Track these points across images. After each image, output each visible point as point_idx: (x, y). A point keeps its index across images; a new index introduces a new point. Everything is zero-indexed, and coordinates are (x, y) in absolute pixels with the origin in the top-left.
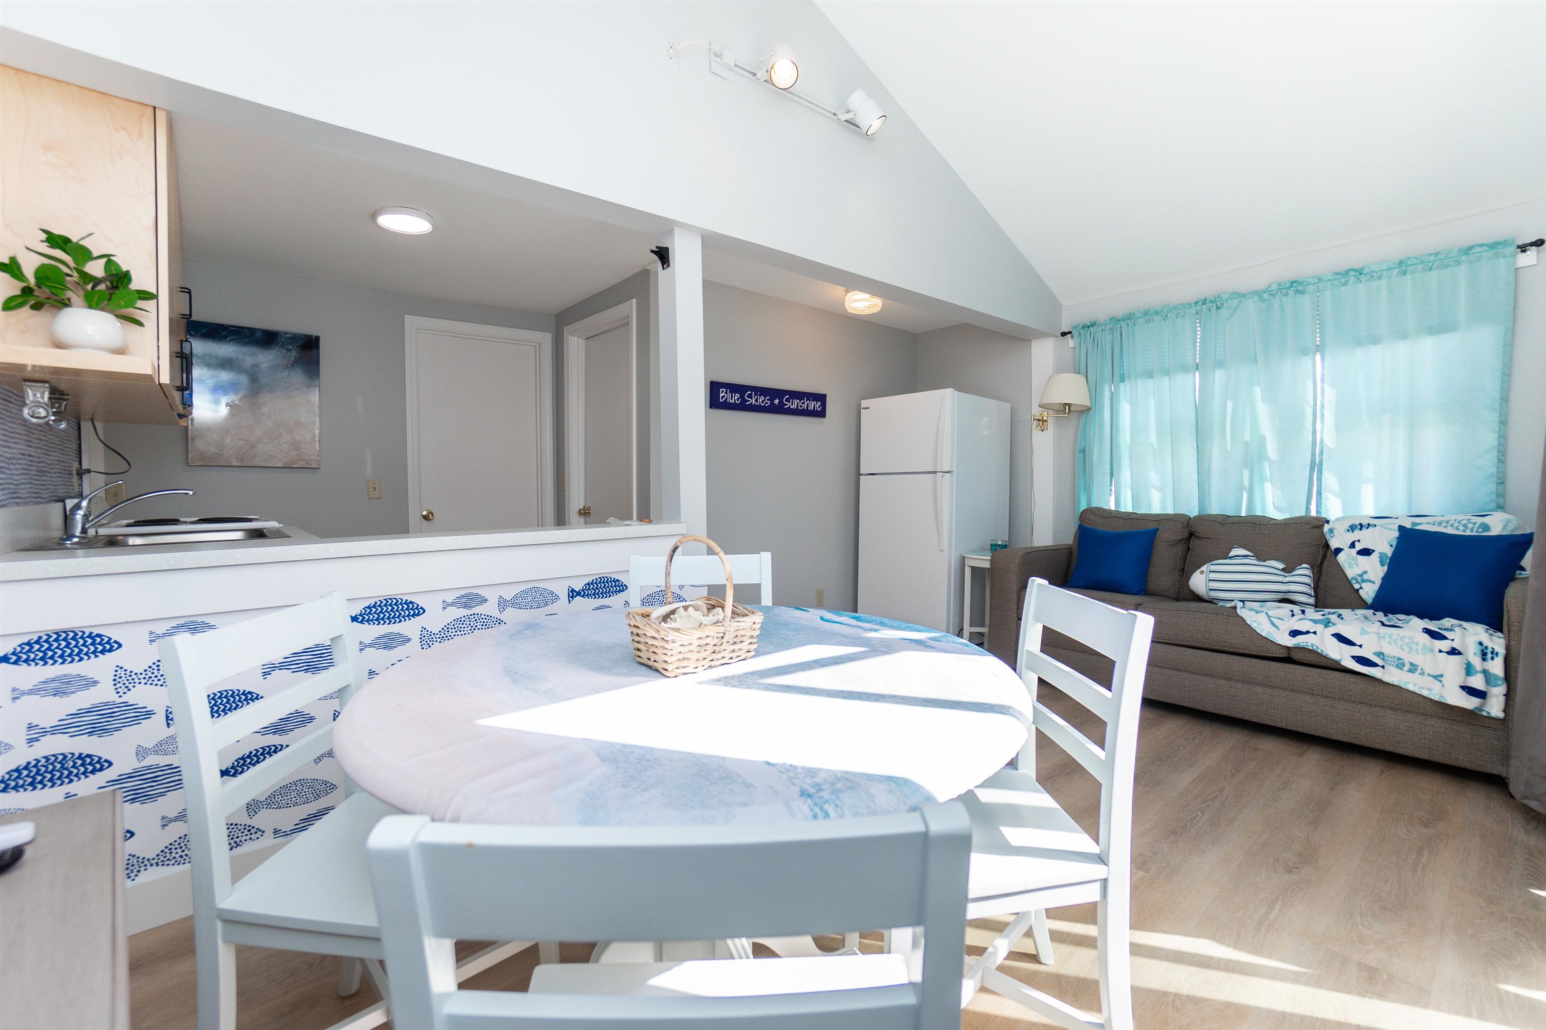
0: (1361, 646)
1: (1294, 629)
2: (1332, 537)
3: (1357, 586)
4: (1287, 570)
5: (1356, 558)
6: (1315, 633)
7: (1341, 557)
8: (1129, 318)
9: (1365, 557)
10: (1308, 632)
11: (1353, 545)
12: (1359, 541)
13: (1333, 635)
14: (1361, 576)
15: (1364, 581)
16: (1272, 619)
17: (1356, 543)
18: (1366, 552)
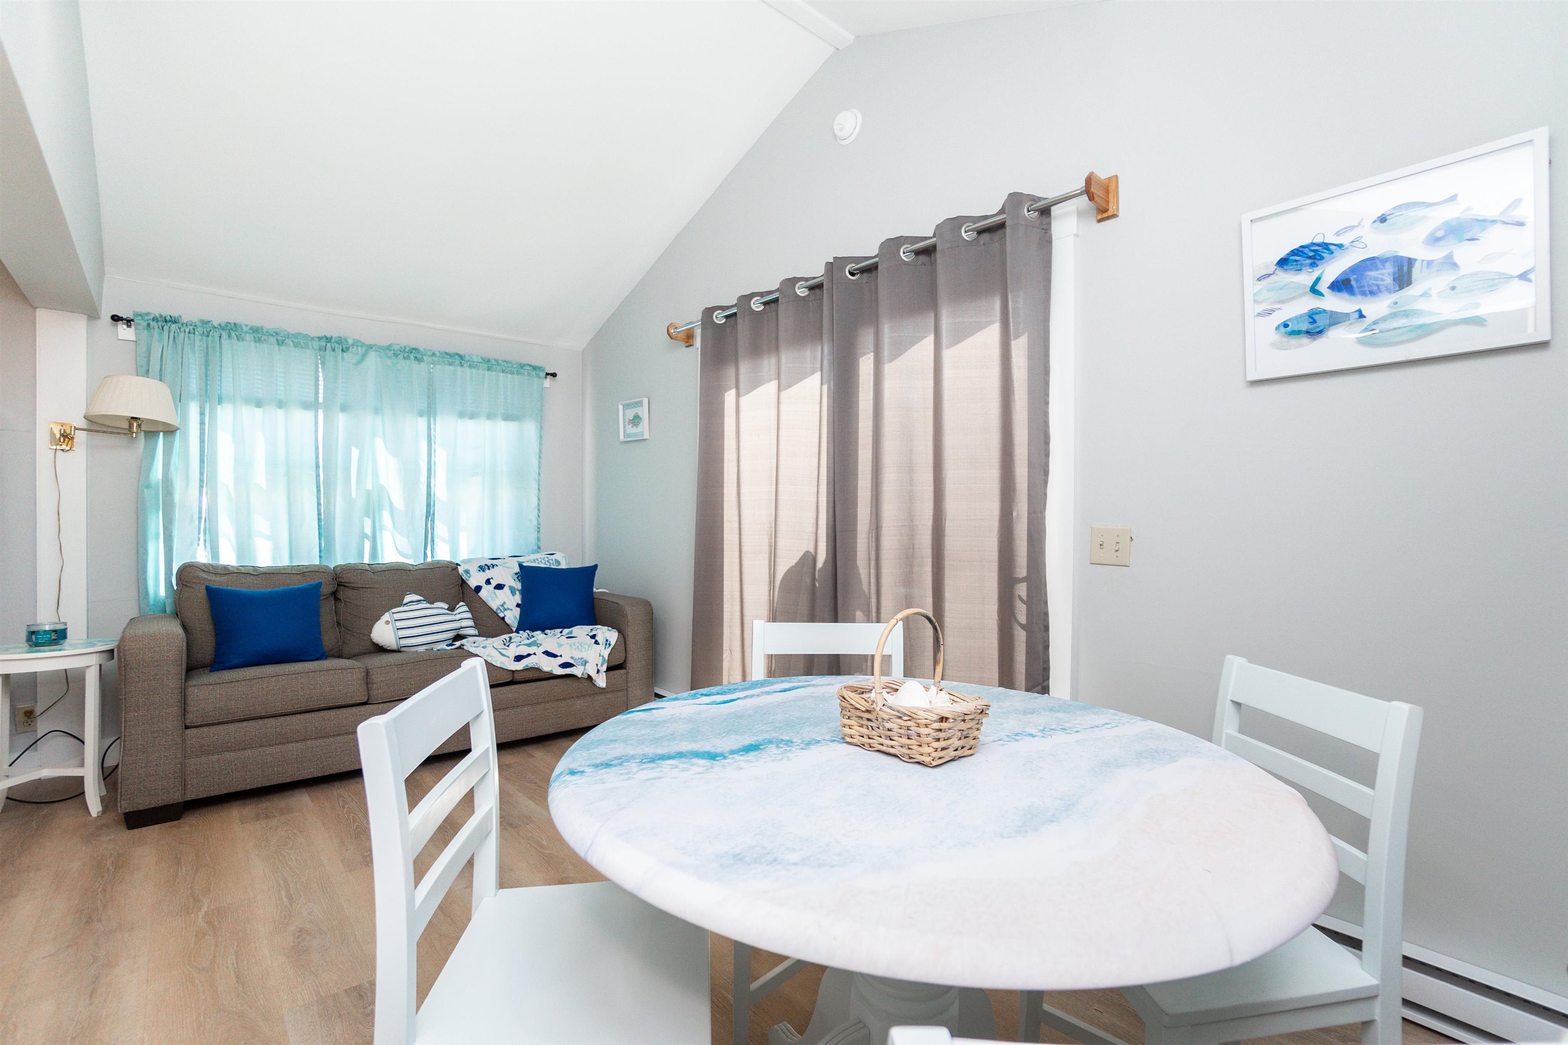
0: (561, 656)
1: (517, 655)
2: (470, 577)
3: (501, 615)
4: (452, 609)
5: (495, 592)
6: (535, 654)
7: (483, 594)
8: (232, 329)
9: (500, 591)
10: (529, 655)
11: (488, 582)
12: (492, 578)
13: (543, 653)
14: (502, 606)
15: (505, 610)
16: (500, 650)
17: (491, 580)
18: (499, 587)
